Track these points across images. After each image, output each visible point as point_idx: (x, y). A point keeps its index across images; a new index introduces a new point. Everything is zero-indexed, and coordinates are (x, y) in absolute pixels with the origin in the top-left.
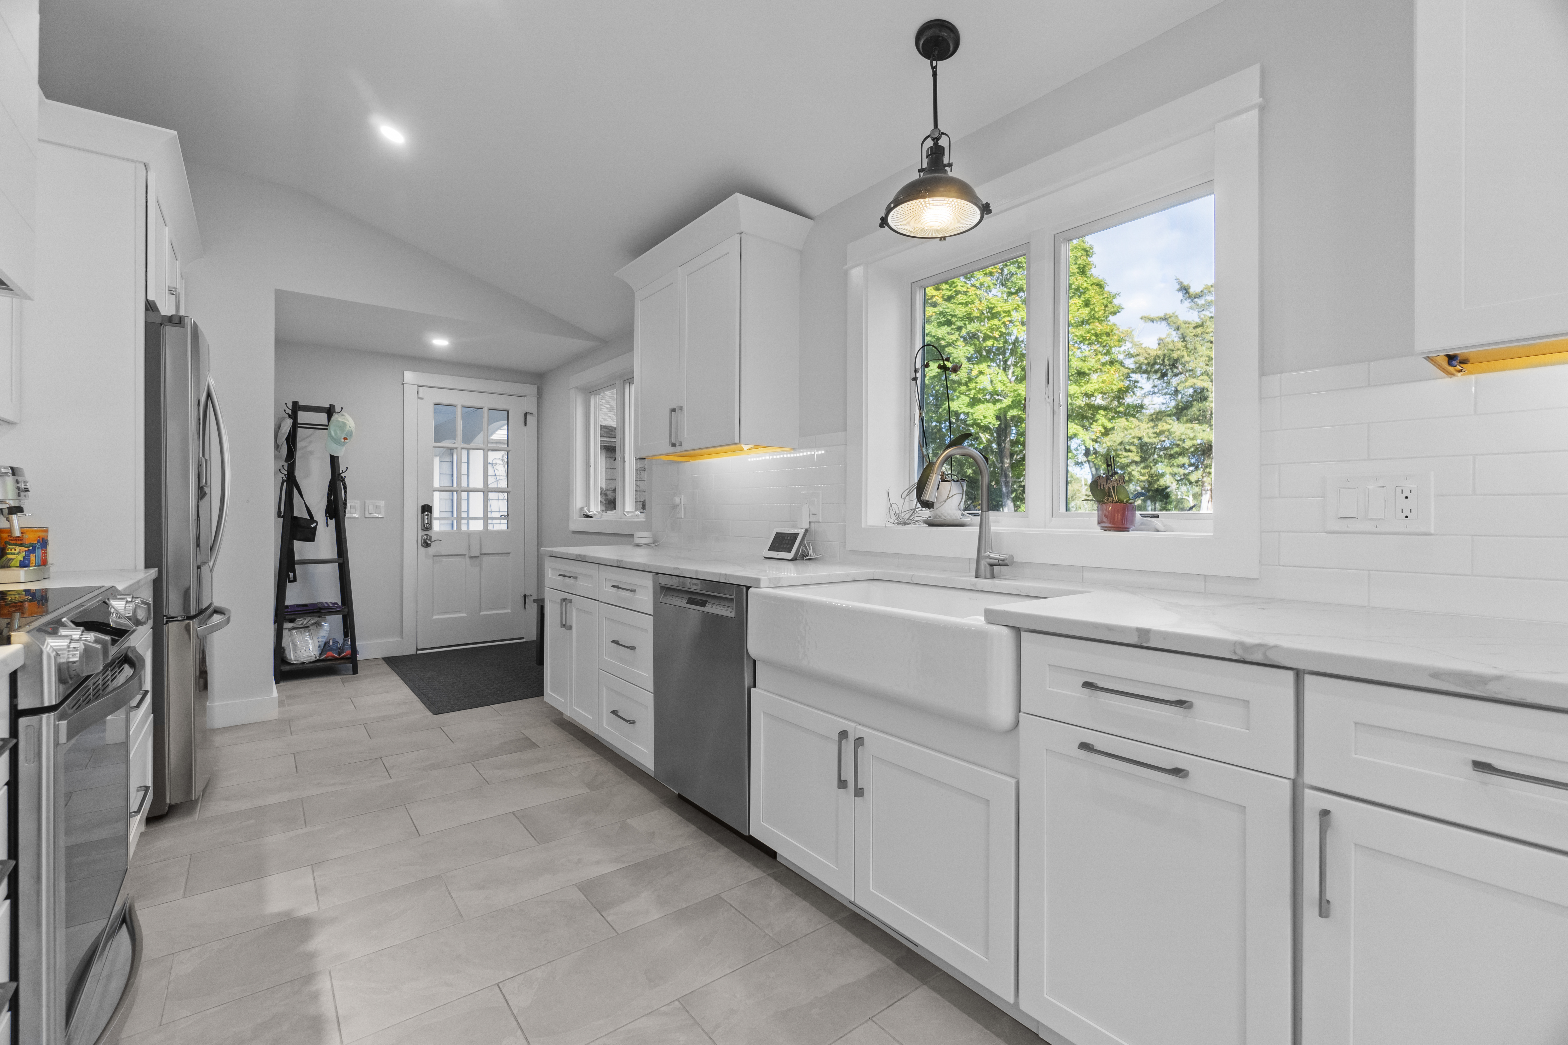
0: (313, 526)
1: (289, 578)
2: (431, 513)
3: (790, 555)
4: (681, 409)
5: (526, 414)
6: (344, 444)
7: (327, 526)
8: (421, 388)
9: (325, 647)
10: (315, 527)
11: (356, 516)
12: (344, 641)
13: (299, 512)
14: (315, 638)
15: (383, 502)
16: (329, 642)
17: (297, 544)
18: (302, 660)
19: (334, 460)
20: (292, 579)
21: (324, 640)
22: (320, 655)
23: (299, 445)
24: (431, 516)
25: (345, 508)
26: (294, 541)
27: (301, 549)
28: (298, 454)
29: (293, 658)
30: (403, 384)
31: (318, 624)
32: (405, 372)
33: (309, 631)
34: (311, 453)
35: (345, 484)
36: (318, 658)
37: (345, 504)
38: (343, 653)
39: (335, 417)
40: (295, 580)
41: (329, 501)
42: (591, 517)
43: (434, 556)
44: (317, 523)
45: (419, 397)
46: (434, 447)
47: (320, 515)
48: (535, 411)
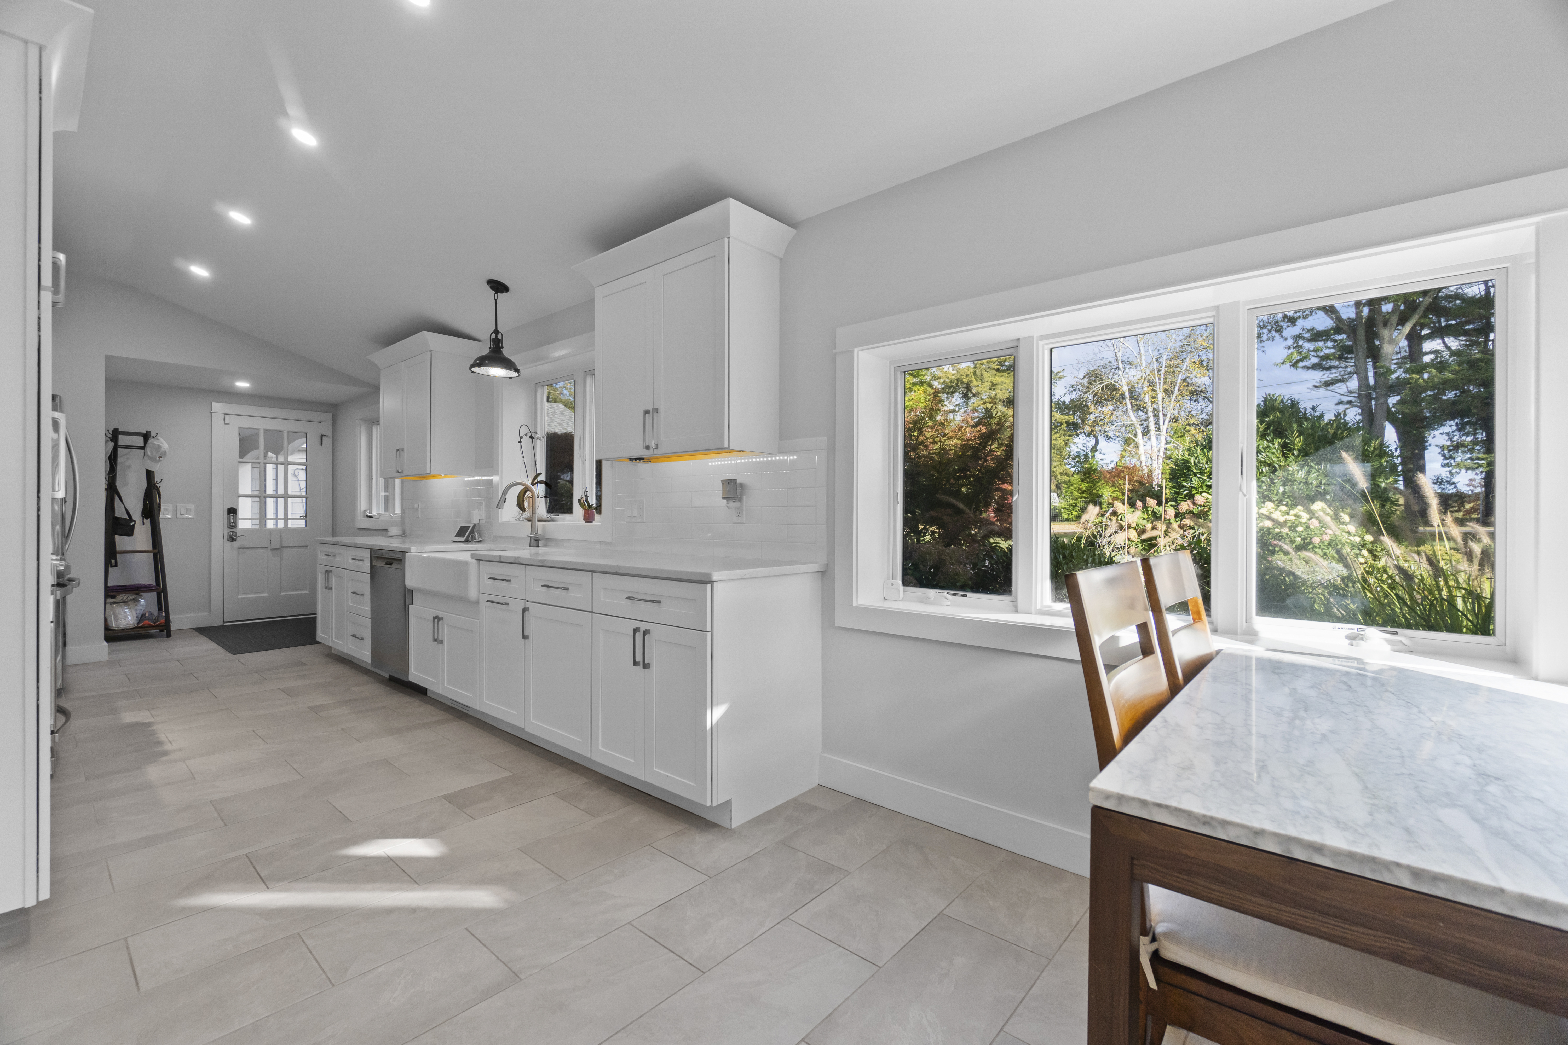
0: (131, 524)
1: (111, 564)
2: (236, 514)
3: (463, 539)
4: (403, 450)
5: (322, 436)
6: (159, 461)
7: (143, 524)
8: (227, 416)
9: (142, 618)
10: (134, 525)
11: (168, 516)
12: (159, 613)
13: (120, 513)
14: (133, 611)
15: (193, 505)
16: (145, 614)
17: (117, 537)
18: (122, 626)
19: (150, 474)
20: (114, 565)
21: (141, 612)
22: (138, 623)
23: (119, 460)
24: (236, 517)
25: (160, 510)
26: (116, 536)
27: (122, 541)
28: (119, 467)
29: (114, 625)
30: (211, 413)
31: (135, 600)
32: (213, 404)
33: (128, 605)
34: (129, 467)
35: (160, 492)
36: (136, 625)
37: (160, 507)
38: (158, 621)
39: (151, 441)
40: (116, 566)
41: (145, 505)
42: (372, 517)
43: (239, 548)
44: (135, 522)
45: (226, 422)
46: (239, 462)
47: (137, 516)
48: (330, 433)
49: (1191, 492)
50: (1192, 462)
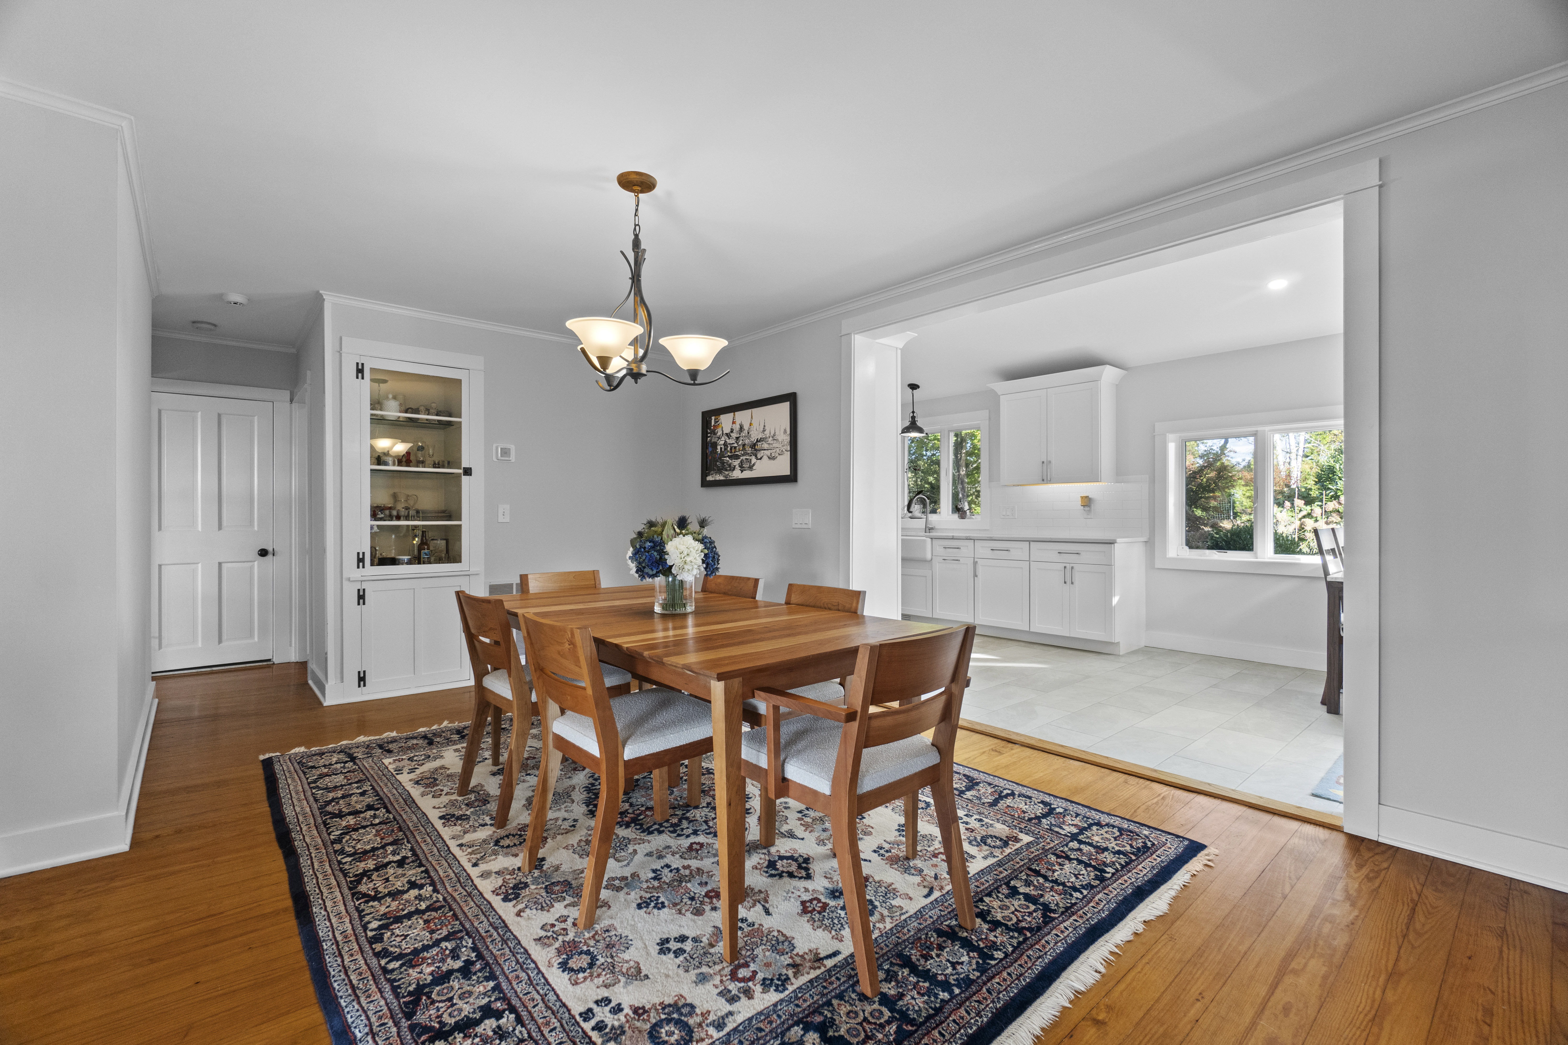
49: (1336, 493)
50: (1338, 468)
